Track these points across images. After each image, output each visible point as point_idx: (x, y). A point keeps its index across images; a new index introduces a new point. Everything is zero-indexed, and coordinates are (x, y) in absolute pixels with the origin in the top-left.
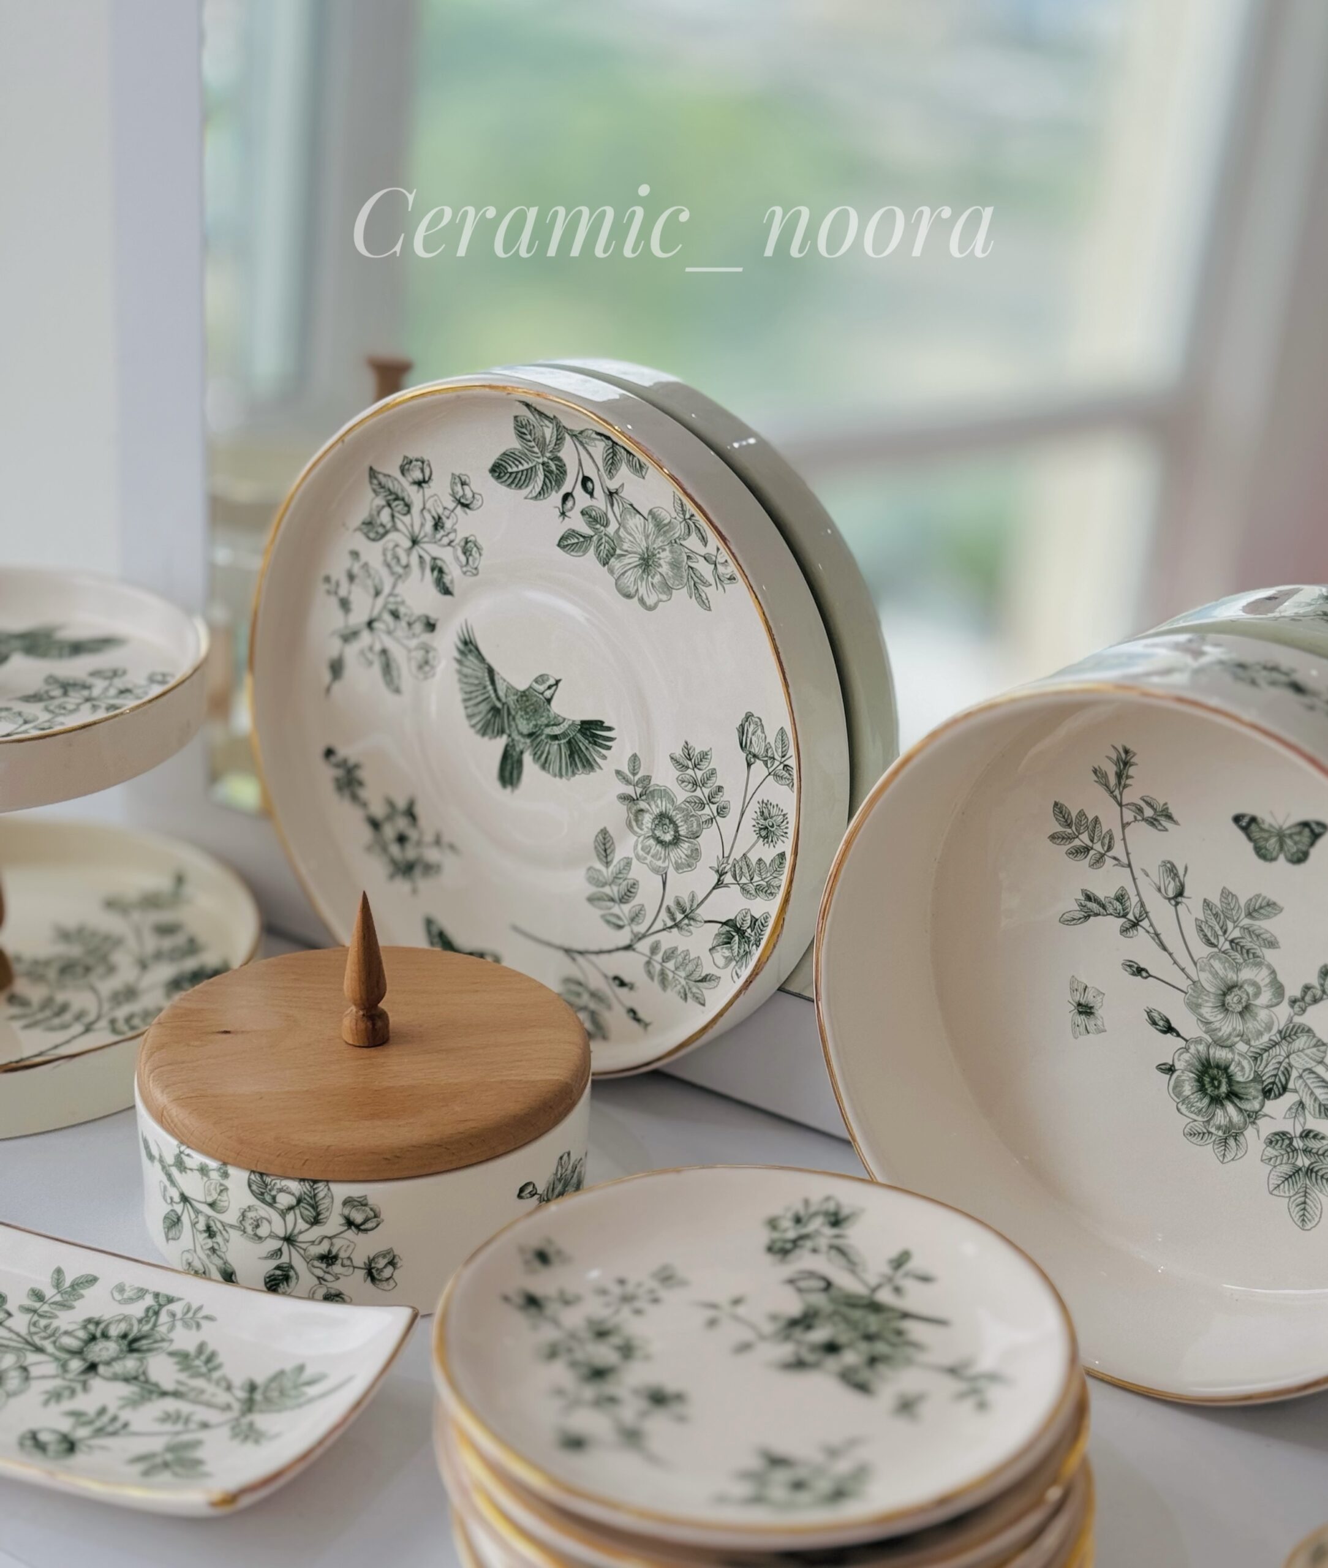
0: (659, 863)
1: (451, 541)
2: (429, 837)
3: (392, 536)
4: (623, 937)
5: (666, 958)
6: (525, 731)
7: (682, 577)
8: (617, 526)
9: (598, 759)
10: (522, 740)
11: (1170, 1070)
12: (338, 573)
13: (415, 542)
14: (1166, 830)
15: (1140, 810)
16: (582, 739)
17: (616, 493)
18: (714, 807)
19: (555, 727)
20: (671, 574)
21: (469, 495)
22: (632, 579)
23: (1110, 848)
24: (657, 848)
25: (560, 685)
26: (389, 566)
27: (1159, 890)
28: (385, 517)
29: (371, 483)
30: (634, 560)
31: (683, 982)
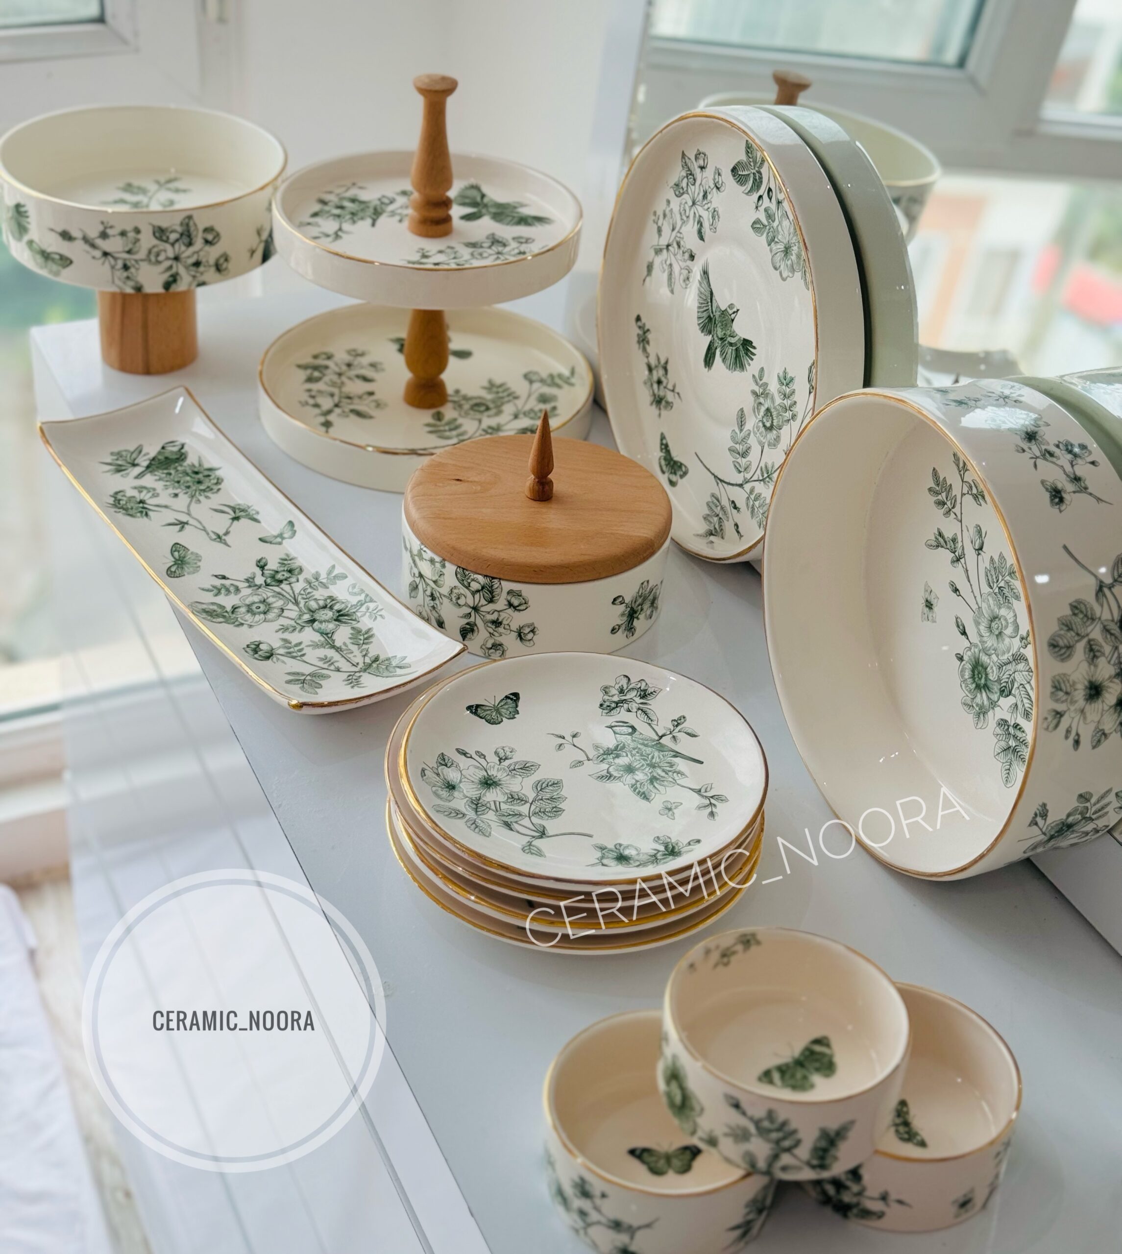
0: (762, 439)
1: (709, 208)
2: (670, 387)
3: (685, 196)
4: (739, 478)
5: (756, 499)
6: (720, 337)
7: (800, 264)
8: (778, 223)
9: (747, 365)
10: (717, 341)
11: (961, 659)
12: (660, 213)
13: (694, 203)
14: (981, 505)
15: (971, 487)
16: (742, 350)
17: (781, 202)
18: (791, 413)
19: (732, 338)
20: (796, 261)
21: (720, 183)
22: (779, 258)
23: (953, 507)
24: (762, 429)
25: (739, 312)
26: (681, 214)
27: (972, 542)
28: (684, 184)
29: (682, 161)
30: (781, 247)
31: (761, 516)
